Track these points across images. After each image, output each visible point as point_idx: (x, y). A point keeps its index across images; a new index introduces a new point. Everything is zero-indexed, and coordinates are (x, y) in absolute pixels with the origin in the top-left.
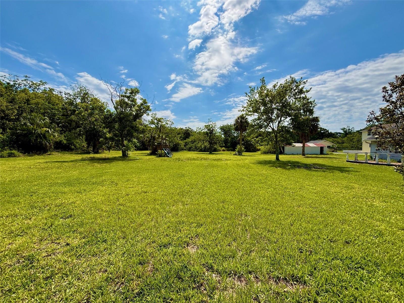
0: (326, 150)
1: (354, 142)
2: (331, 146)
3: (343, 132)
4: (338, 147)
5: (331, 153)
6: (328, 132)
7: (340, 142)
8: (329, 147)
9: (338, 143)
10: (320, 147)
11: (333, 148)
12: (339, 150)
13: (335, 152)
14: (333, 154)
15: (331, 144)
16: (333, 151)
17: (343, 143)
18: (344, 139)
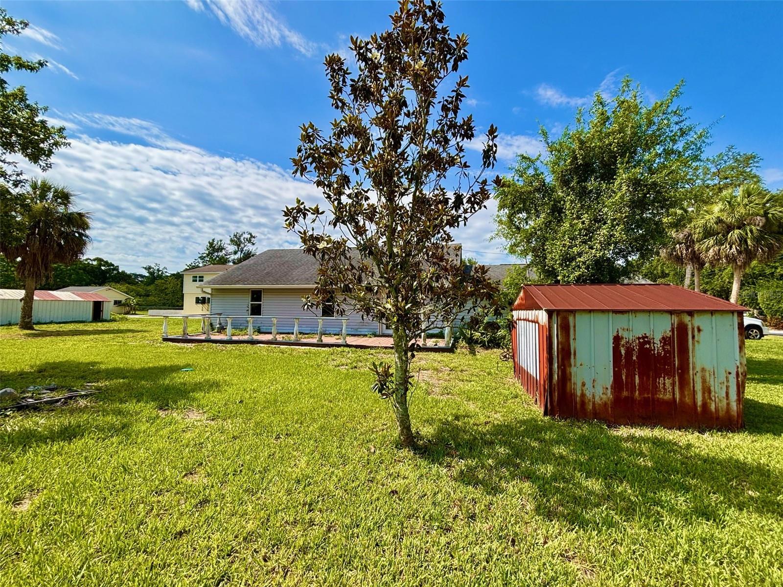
0: (109, 310)
1: (166, 295)
2: (123, 301)
3: (147, 275)
4: (138, 304)
5: (122, 318)
6: (118, 270)
7: (143, 292)
8: (117, 303)
9: (137, 295)
10: (92, 303)
11: (128, 306)
12: (140, 310)
13: (132, 314)
14: (127, 319)
15: (122, 297)
16: (128, 313)
17: (148, 296)
18: (149, 288)
